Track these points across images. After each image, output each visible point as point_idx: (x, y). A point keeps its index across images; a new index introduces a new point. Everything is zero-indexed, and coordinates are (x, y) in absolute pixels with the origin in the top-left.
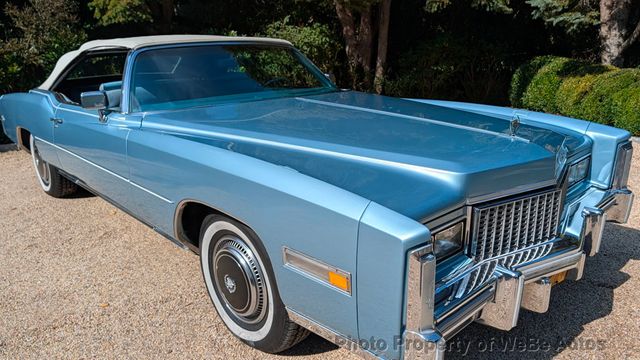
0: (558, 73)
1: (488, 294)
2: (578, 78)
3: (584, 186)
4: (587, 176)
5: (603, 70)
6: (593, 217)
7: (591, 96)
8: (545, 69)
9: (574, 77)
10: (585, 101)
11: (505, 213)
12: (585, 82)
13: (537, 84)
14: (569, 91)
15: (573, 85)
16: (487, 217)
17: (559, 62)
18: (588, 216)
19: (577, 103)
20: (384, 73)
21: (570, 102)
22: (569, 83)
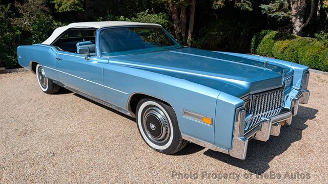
0: (273, 39)
1: (259, 127)
2: (282, 41)
3: (290, 89)
4: (292, 84)
5: (293, 37)
6: (295, 100)
7: (289, 49)
8: (267, 36)
9: (281, 40)
10: (286, 51)
11: (264, 97)
12: (286, 43)
13: (263, 43)
14: (278, 47)
15: (280, 44)
16: (258, 99)
17: (273, 33)
18: (293, 100)
19: (282, 52)
20: (192, 37)
21: (279, 52)
22: (278, 43)
